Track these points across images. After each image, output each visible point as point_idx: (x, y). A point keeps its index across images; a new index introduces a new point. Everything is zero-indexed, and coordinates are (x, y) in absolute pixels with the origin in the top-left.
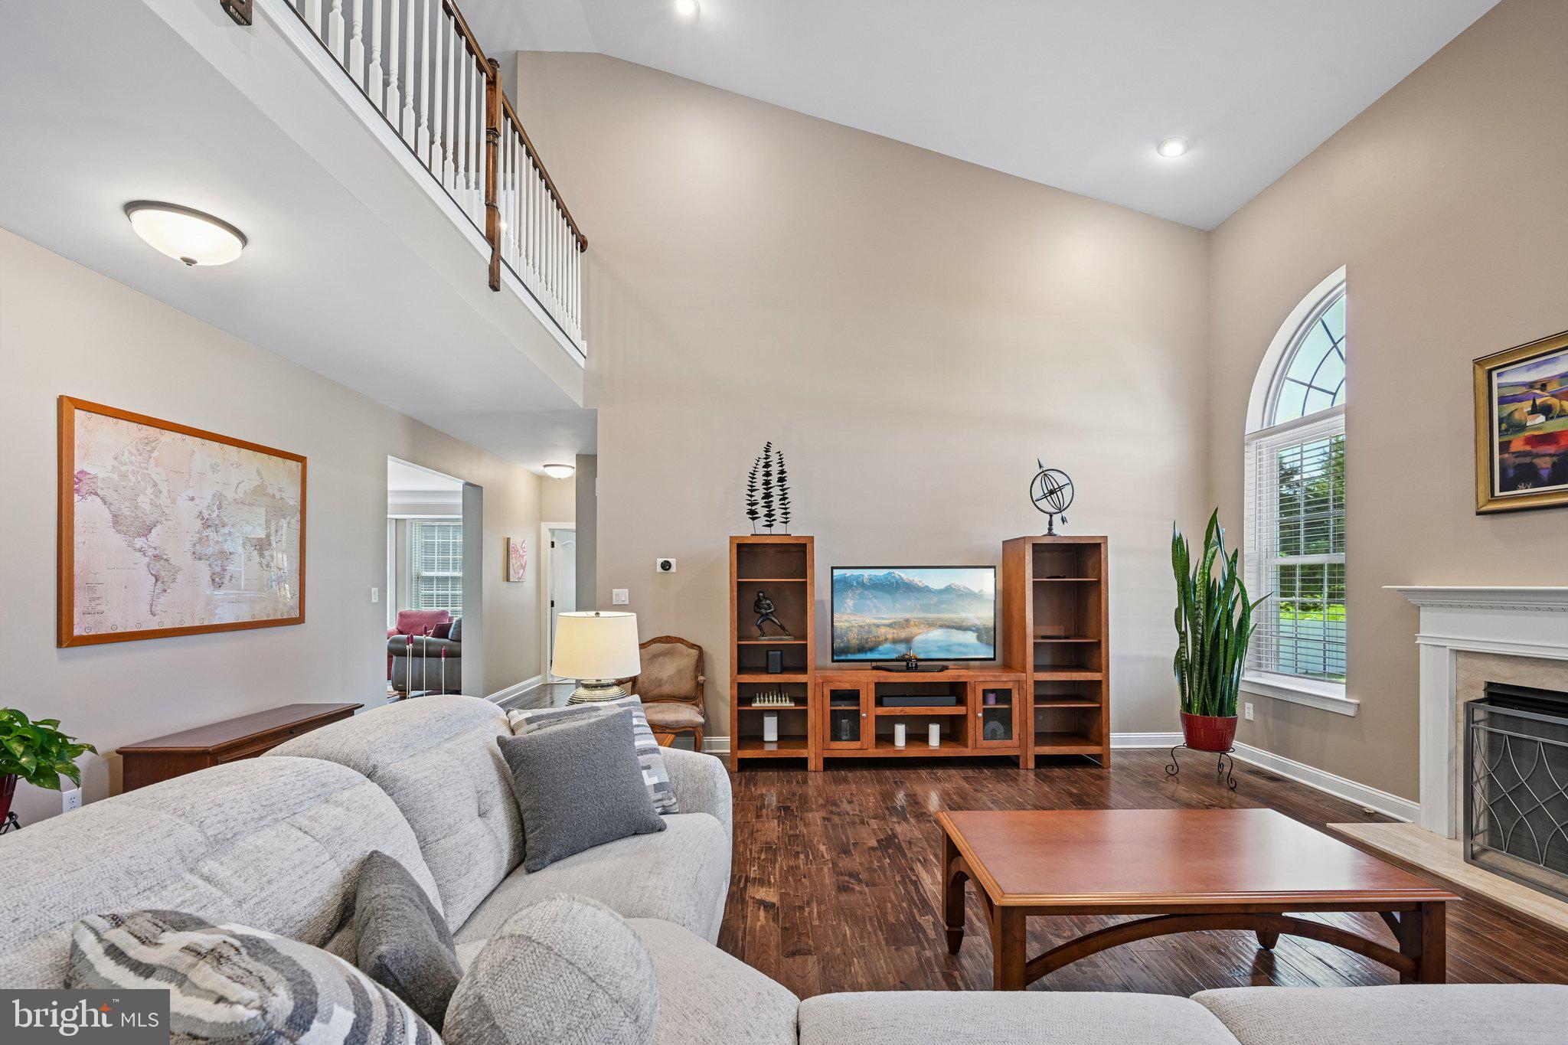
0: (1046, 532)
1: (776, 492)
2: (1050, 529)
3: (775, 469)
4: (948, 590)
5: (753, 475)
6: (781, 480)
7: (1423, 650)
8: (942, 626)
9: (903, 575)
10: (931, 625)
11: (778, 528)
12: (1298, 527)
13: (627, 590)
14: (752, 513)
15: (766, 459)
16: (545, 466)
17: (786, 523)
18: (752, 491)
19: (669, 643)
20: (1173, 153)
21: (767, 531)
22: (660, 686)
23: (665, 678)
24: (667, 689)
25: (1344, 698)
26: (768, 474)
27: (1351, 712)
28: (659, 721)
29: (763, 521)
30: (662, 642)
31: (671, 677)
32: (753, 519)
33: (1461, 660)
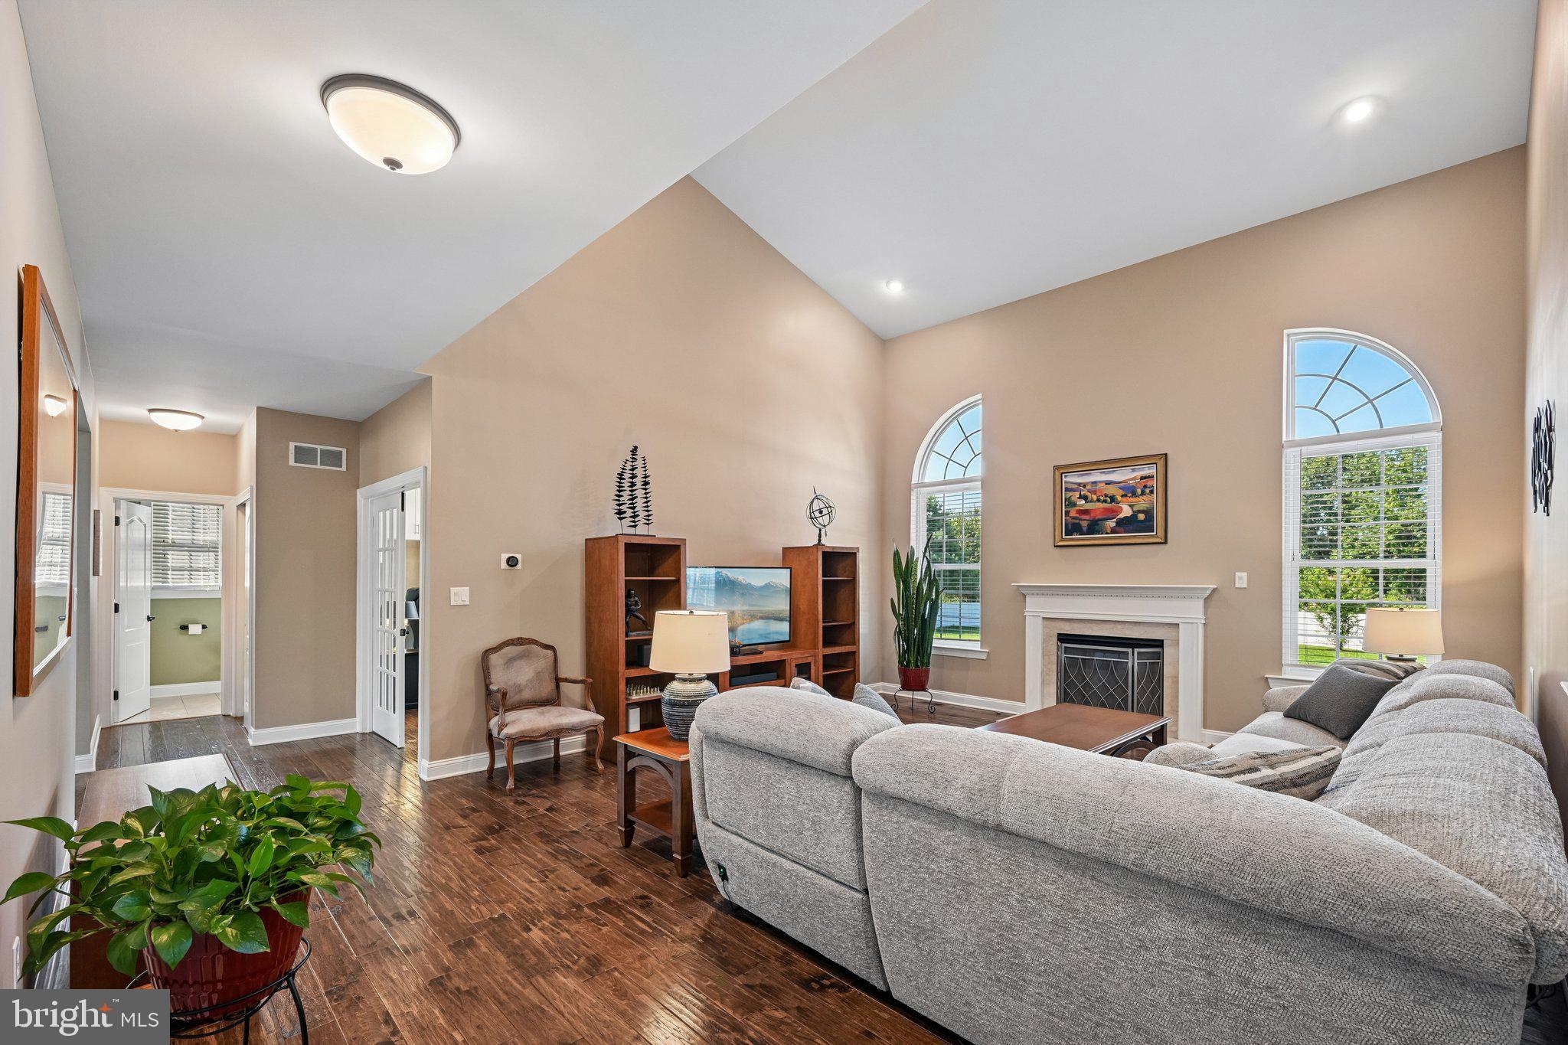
0: (816, 542)
1: (640, 493)
2: (820, 541)
3: (639, 472)
4: (768, 586)
5: (621, 476)
6: (646, 483)
7: (1028, 619)
8: (762, 618)
9: (729, 574)
10: (753, 617)
11: (641, 529)
12: (941, 547)
13: (468, 588)
14: (620, 512)
15: (633, 462)
16: (151, 411)
17: (648, 524)
18: (619, 491)
19: (521, 645)
20: (895, 289)
21: (632, 531)
22: (520, 691)
23: (523, 683)
24: (527, 694)
25: (979, 650)
26: (634, 477)
27: (984, 657)
28: (517, 733)
29: (627, 522)
30: (515, 645)
31: (531, 681)
32: (621, 519)
33: (1047, 623)
